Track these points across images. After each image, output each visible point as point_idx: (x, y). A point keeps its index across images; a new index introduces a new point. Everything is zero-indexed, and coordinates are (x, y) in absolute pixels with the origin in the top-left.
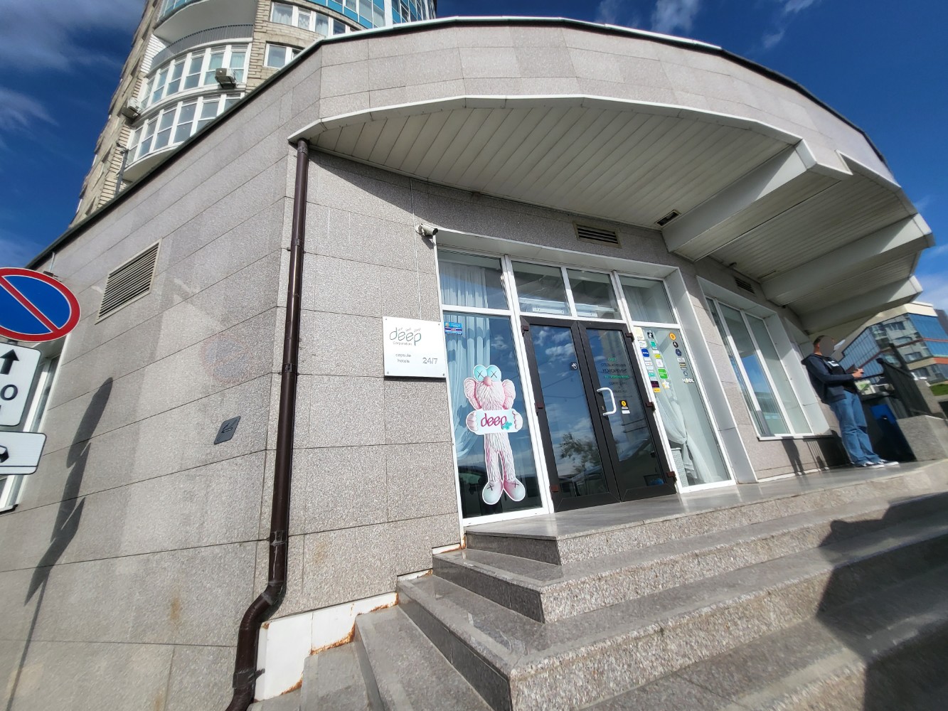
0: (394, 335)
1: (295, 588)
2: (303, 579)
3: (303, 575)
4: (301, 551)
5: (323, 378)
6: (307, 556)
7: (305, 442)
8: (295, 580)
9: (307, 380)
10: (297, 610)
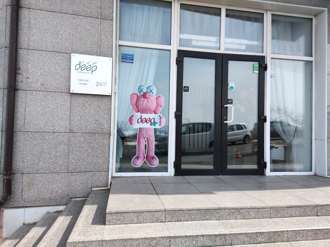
0: (78, 67)
1: (18, 196)
2: (22, 193)
3: (22, 192)
4: (21, 181)
5: (33, 92)
6: (24, 184)
7: (23, 128)
8: (18, 193)
9: (23, 93)
10: (19, 206)
